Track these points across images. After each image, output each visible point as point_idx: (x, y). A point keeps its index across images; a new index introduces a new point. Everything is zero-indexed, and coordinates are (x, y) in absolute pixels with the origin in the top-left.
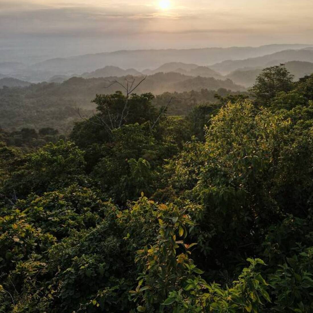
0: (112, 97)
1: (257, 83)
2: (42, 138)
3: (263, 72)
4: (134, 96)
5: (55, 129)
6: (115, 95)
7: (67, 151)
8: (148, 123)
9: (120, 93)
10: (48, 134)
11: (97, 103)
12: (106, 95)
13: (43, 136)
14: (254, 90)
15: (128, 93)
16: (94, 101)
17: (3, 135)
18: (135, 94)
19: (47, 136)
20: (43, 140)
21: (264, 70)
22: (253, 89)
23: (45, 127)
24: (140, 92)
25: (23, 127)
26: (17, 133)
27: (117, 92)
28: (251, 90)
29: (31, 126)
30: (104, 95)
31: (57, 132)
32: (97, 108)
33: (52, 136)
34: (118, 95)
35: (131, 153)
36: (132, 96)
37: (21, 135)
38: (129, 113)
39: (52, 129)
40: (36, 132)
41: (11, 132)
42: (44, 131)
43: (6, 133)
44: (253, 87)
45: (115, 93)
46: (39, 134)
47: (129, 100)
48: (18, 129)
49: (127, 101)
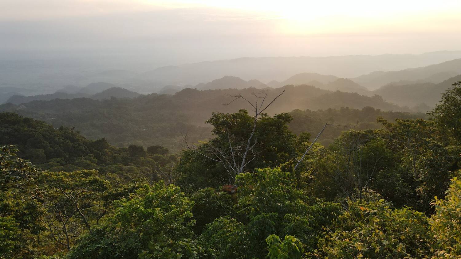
0: (234, 117)
1: (443, 103)
2: (150, 158)
3: (454, 87)
4: (264, 116)
5: (165, 148)
6: (237, 114)
7: (168, 198)
8: (291, 164)
9: (245, 112)
10: (157, 153)
11: (213, 124)
12: (226, 113)
13: (152, 155)
14: (436, 113)
15: (258, 113)
16: (209, 122)
17: (109, 151)
18: (266, 115)
19: (155, 155)
20: (151, 159)
21: (455, 84)
22: (434, 111)
23: (155, 145)
24: (273, 112)
25: (130, 143)
26: (124, 150)
27: (240, 111)
28: (432, 113)
29: (139, 143)
30: (223, 114)
31: (167, 151)
32: (214, 131)
33: (161, 156)
34: (243, 115)
35: (267, 217)
36: (261, 117)
37: (128, 152)
38: (258, 141)
39: (161, 148)
40: (144, 150)
41: (118, 148)
42: (153, 150)
43: (113, 150)
44: (436, 109)
45: (238, 112)
46: (147, 152)
47: (257, 123)
48: (126, 145)
49: (255, 124)
